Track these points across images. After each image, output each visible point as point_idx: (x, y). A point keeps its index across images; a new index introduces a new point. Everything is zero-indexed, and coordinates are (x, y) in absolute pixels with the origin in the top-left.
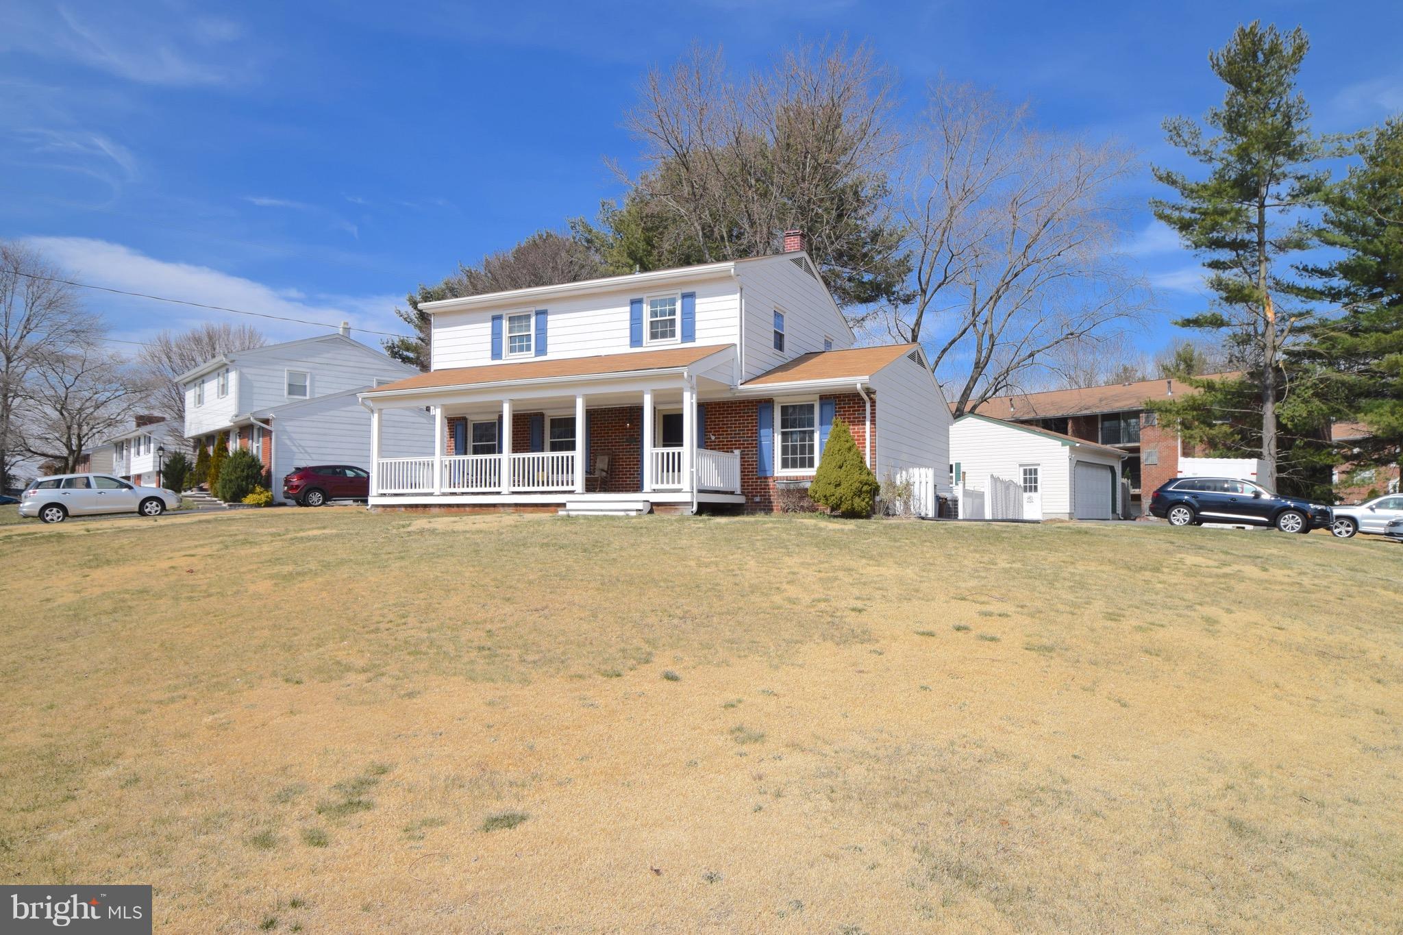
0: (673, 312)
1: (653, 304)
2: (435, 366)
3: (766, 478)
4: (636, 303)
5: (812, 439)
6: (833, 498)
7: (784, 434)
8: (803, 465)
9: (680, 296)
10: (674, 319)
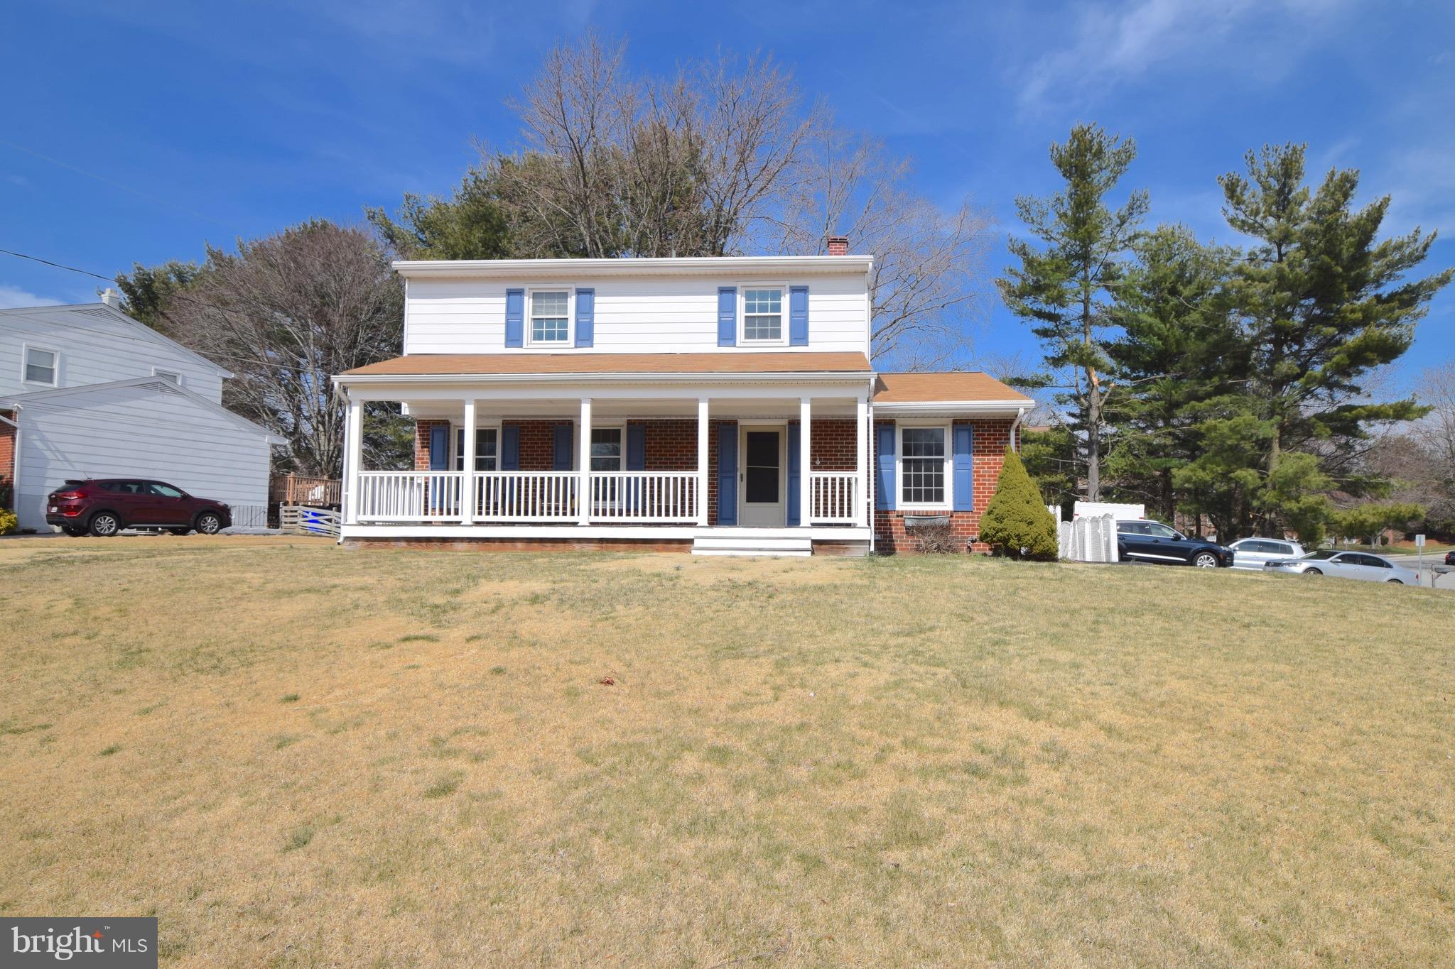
0: (777, 308)
1: (749, 295)
2: (408, 349)
3: (887, 512)
4: (726, 293)
5: (940, 468)
6: (1028, 537)
7: (905, 461)
8: (928, 499)
9: (788, 289)
10: (779, 317)
